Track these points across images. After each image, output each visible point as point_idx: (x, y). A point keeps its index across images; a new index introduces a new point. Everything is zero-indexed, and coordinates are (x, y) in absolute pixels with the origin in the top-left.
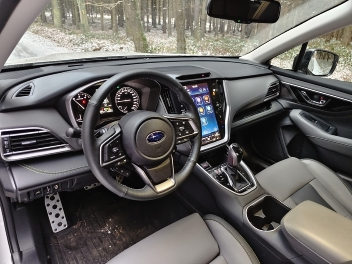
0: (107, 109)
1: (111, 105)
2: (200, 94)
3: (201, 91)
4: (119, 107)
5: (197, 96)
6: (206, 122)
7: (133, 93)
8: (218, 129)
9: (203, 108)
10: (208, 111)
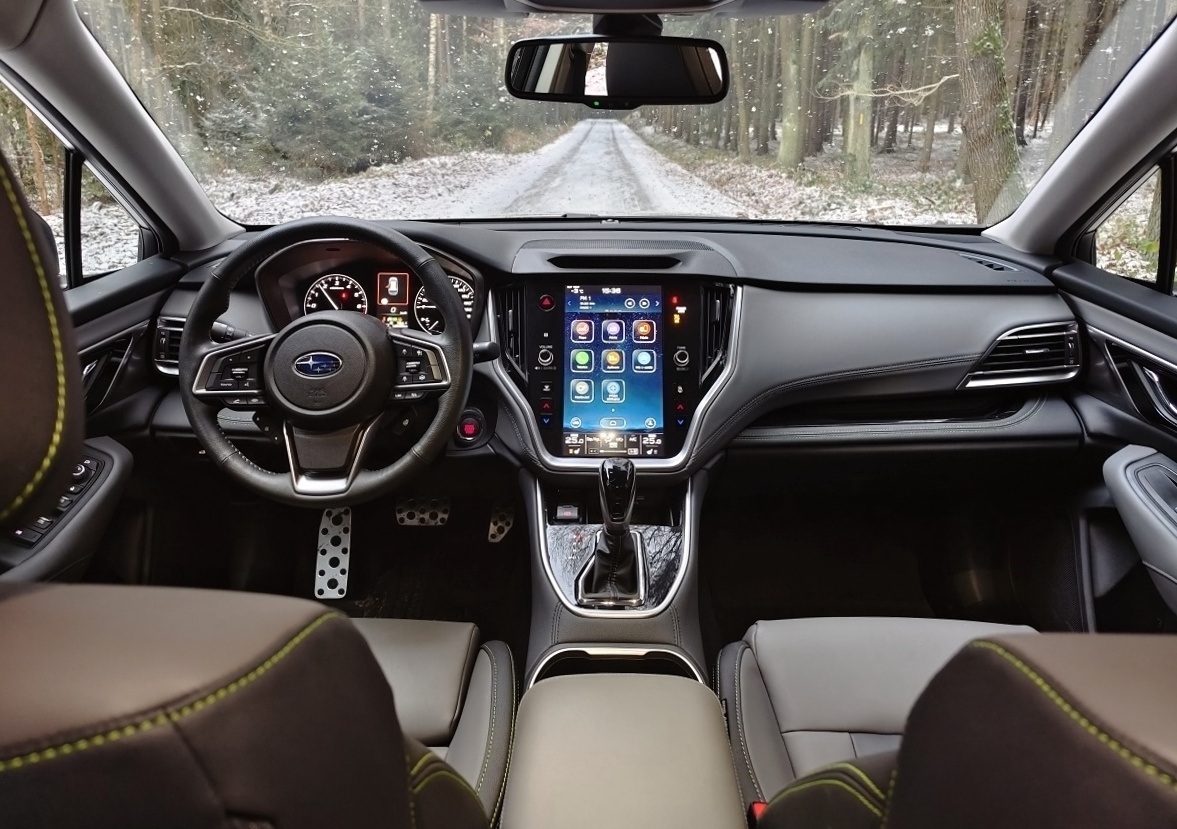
0: (395, 319)
1: (405, 313)
2: (623, 314)
3: (630, 305)
4: (423, 319)
5: (612, 316)
6: (620, 394)
7: (466, 293)
8: (662, 426)
9: (620, 354)
10: (637, 363)
